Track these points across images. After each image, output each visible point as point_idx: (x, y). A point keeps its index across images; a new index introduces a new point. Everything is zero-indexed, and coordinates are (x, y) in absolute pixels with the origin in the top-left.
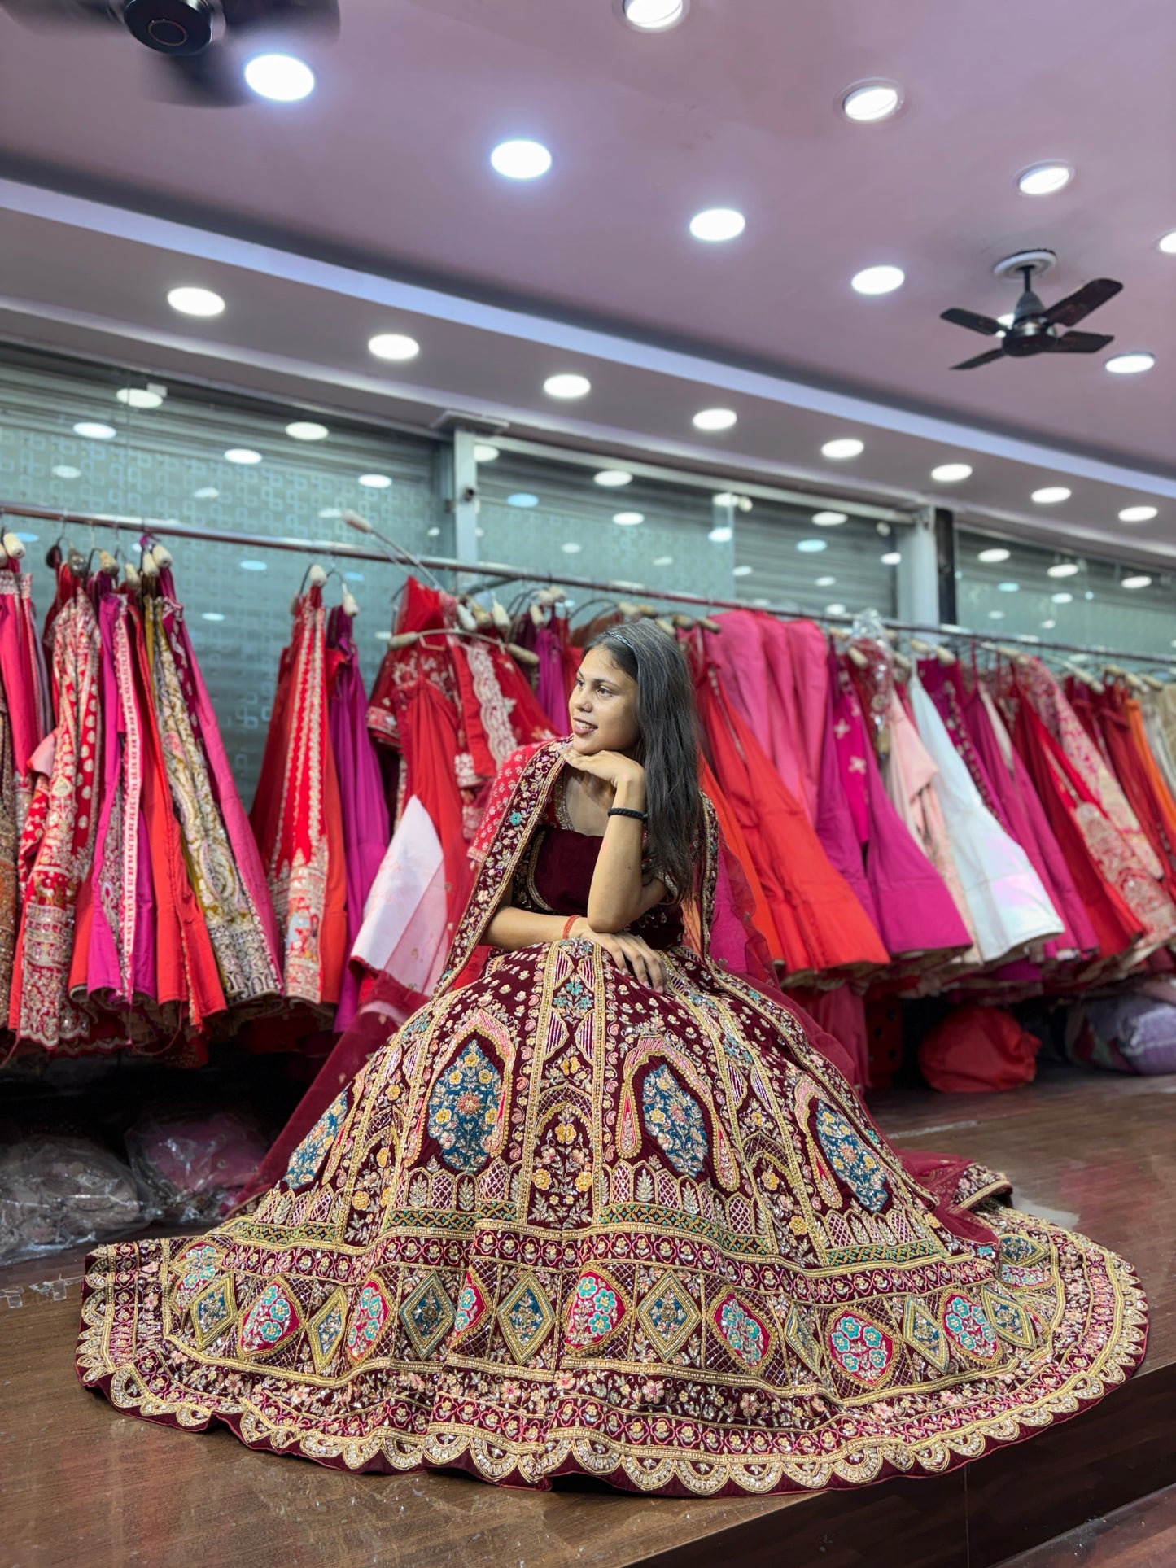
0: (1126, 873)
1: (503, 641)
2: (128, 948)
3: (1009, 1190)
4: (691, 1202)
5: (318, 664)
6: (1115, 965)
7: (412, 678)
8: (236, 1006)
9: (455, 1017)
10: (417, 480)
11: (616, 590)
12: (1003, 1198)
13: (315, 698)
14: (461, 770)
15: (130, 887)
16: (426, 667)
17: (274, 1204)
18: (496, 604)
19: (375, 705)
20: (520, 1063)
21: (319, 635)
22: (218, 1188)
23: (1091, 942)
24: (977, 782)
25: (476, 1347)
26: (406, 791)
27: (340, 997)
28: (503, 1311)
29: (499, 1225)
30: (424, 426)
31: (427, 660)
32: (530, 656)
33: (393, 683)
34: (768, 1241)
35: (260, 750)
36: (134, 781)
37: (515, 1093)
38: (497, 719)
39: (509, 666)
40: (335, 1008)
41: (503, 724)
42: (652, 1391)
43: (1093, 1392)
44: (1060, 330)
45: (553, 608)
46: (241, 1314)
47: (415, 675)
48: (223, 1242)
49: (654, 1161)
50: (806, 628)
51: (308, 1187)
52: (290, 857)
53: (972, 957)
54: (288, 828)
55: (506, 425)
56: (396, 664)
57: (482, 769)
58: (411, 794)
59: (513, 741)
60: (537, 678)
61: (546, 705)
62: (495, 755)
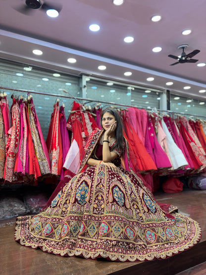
0: (199, 155)
1: (90, 112)
2: (24, 165)
3: (177, 210)
4: (121, 210)
5: (58, 116)
6: (197, 171)
8: (43, 175)
9: (81, 178)
10: (76, 84)
11: (110, 104)
12: (176, 211)
13: (57, 122)
14: (83, 135)
15: (25, 154)
16: (77, 117)
17: (49, 210)
18: (89, 106)
19: (68, 123)
20: (92, 186)
21: (58, 111)
22: (39, 207)
23: (193, 167)
24: (173, 138)
25: (83, 235)
27: (61, 174)
28: (88, 229)
29: (88, 214)
30: (77, 74)
31: (77, 115)
32: (95, 115)
33: (71, 119)
34: (135, 217)
35: (48, 131)
36: (26, 136)
37: (91, 191)
39: (91, 117)
40: (60, 176)
41: (90, 127)
42: (114, 243)
43: (191, 245)
44: (189, 59)
45: (99, 107)
46: (43, 229)
47: (75, 118)
48: (40, 216)
49: (115, 203)
50: (143, 111)
51: (55, 207)
52: (53, 149)
53: (172, 169)
54: (52, 144)
55: (91, 74)
56: (72, 116)
57: (86, 135)
58: (74, 139)
59: (92, 130)
60: (96, 119)
61: (97, 123)
62: (89, 132)
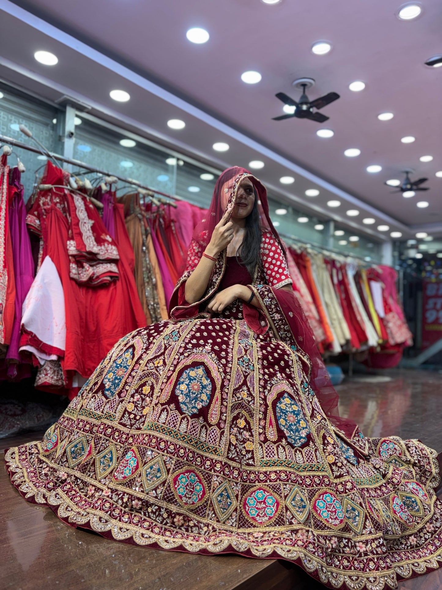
1: (88, 196)
5: (5, 190)
7: (48, 205)
14: (70, 247)
16: (55, 201)
18: (86, 179)
19: (30, 214)
21: (6, 177)
26: (43, 254)
27: (11, 343)
30: (53, 101)
31: (55, 198)
32: (100, 204)
33: (39, 205)
38: (86, 227)
39: (91, 206)
40: (9, 347)
41: (89, 230)
45: (111, 185)
47: (50, 203)
55: (90, 108)
56: (41, 197)
57: (80, 248)
58: (46, 256)
59: (93, 238)
60: (102, 214)
61: (106, 226)
62: (85, 242)
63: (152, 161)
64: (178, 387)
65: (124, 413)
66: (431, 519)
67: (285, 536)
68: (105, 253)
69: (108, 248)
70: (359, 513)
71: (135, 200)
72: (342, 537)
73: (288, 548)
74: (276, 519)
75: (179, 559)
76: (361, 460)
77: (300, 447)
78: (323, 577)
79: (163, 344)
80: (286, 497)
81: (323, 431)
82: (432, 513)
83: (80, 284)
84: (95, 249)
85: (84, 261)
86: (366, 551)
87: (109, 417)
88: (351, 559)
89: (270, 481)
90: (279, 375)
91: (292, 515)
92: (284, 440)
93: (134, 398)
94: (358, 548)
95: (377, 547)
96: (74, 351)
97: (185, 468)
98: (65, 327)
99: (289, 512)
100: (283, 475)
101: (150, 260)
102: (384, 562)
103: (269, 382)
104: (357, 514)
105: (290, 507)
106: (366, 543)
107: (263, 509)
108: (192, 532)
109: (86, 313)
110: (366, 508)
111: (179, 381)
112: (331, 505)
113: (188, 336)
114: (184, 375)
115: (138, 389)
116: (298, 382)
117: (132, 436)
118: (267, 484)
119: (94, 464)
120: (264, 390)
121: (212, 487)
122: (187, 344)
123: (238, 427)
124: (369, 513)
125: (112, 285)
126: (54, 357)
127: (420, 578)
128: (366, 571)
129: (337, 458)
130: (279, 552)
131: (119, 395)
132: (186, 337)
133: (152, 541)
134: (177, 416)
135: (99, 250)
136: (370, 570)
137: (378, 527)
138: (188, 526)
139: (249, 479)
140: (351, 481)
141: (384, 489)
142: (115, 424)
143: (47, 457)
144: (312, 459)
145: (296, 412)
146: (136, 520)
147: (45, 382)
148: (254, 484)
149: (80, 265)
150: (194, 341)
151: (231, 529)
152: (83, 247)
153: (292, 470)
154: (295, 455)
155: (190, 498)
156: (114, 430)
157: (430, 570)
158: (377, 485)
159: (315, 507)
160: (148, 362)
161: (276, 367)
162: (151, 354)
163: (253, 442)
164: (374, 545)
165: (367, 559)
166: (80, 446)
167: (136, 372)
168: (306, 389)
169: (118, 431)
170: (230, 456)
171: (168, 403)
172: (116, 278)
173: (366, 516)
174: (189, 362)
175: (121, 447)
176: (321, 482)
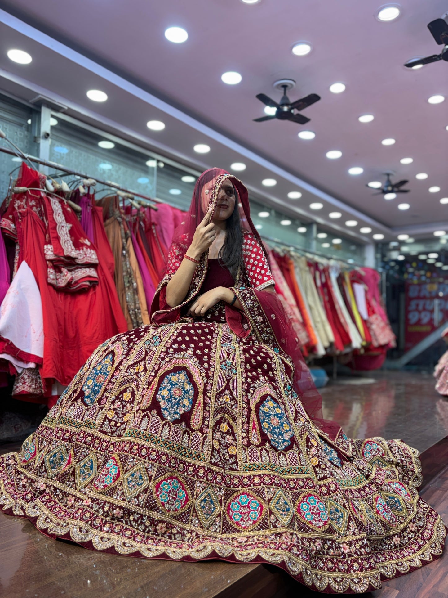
1: (66, 199)
7: (24, 208)
11: (114, 187)
14: (47, 252)
16: (31, 204)
18: (63, 182)
19: (5, 218)
26: (19, 259)
30: (27, 101)
31: (31, 201)
32: (78, 208)
33: (14, 209)
38: (63, 231)
39: (69, 209)
41: (67, 234)
45: (89, 188)
47: (25, 207)
55: (66, 108)
56: (16, 200)
57: (57, 252)
58: (22, 261)
59: (71, 242)
60: (80, 218)
61: (84, 229)
62: (63, 247)
63: (131, 163)
64: (159, 393)
65: (105, 420)
66: (414, 518)
67: (269, 540)
68: (84, 257)
69: (87, 253)
70: (342, 514)
71: (114, 203)
72: (326, 539)
73: (273, 551)
74: (260, 523)
75: (161, 568)
76: (345, 462)
77: (283, 450)
78: (307, 580)
79: (143, 349)
80: (269, 501)
81: (306, 434)
82: (415, 512)
83: (58, 290)
84: (74, 253)
85: (62, 266)
86: (351, 552)
87: (89, 425)
88: (335, 560)
89: (254, 485)
90: (262, 378)
91: (276, 518)
92: (267, 444)
93: (114, 405)
94: (342, 550)
95: (361, 547)
96: (52, 359)
97: (168, 474)
98: (43, 333)
99: (272, 516)
100: (267, 479)
101: (130, 264)
102: (368, 563)
103: (252, 386)
104: (340, 515)
105: (274, 510)
106: (350, 544)
107: (247, 514)
108: (175, 539)
109: (65, 319)
110: (350, 509)
111: (160, 386)
112: (315, 507)
113: (170, 341)
114: (166, 381)
115: (118, 396)
116: (281, 384)
117: (112, 444)
118: (250, 488)
119: (73, 473)
120: (247, 393)
121: (195, 493)
122: (168, 348)
123: (221, 431)
124: (352, 514)
125: (92, 289)
126: (32, 365)
127: (404, 578)
128: (350, 572)
129: (320, 460)
130: (263, 556)
131: (99, 402)
132: (167, 342)
133: (134, 550)
134: (158, 422)
135: (78, 254)
136: (354, 571)
137: (361, 528)
138: (171, 533)
139: (233, 484)
140: (334, 482)
141: (367, 489)
142: (95, 432)
143: (25, 468)
144: (295, 462)
145: (279, 415)
146: (117, 529)
147: (23, 391)
148: (238, 489)
149: (58, 270)
150: (176, 346)
151: (215, 535)
152: (61, 251)
153: (276, 474)
154: (279, 458)
155: (173, 504)
156: (94, 438)
157: (413, 569)
158: (360, 486)
159: (299, 510)
160: (128, 368)
161: (259, 370)
162: (131, 360)
163: (236, 447)
164: (358, 546)
165: (351, 561)
166: (59, 455)
167: (116, 379)
168: (289, 391)
169: (98, 439)
170: (213, 460)
171: (150, 409)
172: (95, 283)
173: (350, 517)
174: (170, 367)
175: (102, 455)
176: (304, 484)
